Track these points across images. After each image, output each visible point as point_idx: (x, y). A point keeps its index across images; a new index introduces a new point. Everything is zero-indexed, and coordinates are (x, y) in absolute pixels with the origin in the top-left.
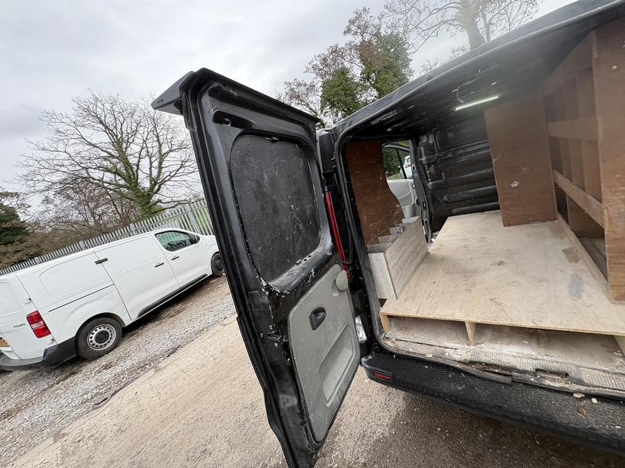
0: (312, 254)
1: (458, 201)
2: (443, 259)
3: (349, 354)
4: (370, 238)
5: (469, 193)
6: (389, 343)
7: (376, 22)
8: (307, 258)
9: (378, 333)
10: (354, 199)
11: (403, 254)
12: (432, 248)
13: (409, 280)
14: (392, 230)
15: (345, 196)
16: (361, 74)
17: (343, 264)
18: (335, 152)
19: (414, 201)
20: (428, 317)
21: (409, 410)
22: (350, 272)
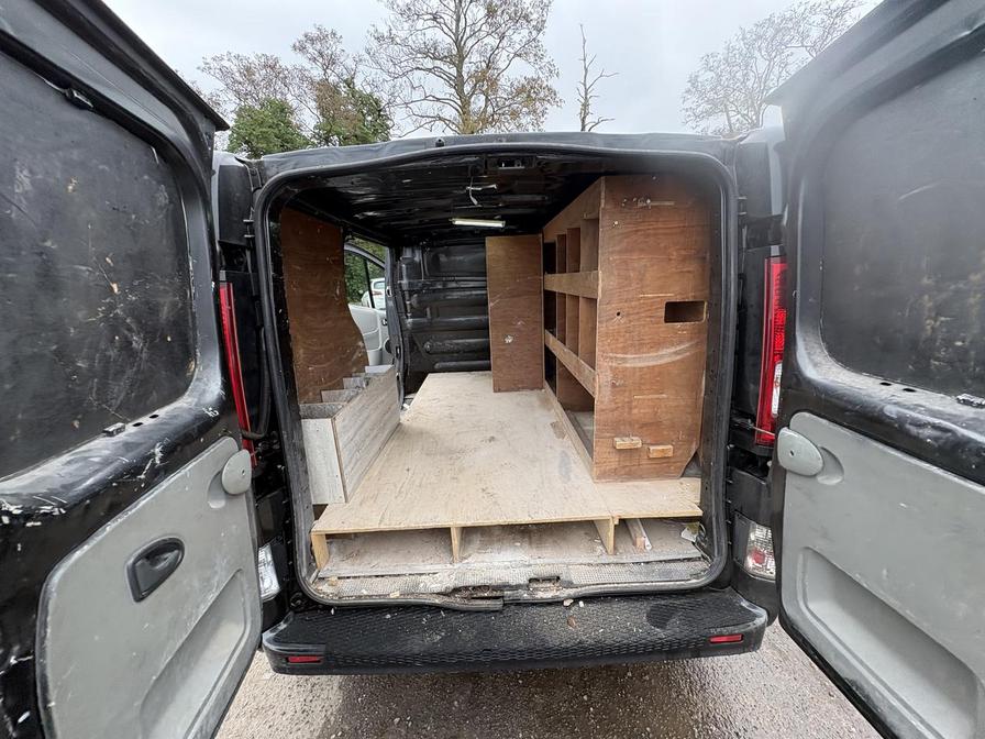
0: (162, 412)
1: (443, 353)
2: (421, 433)
3: (235, 633)
4: (306, 392)
5: (457, 344)
6: (325, 588)
7: (350, 63)
8: (146, 421)
9: (304, 572)
10: (285, 311)
11: (364, 423)
12: (405, 418)
13: (370, 465)
14: (347, 381)
15: (267, 300)
16: (315, 127)
17: (244, 437)
18: (256, 210)
19: (382, 345)
20: (397, 527)
21: (349, 707)
22: (257, 455)
